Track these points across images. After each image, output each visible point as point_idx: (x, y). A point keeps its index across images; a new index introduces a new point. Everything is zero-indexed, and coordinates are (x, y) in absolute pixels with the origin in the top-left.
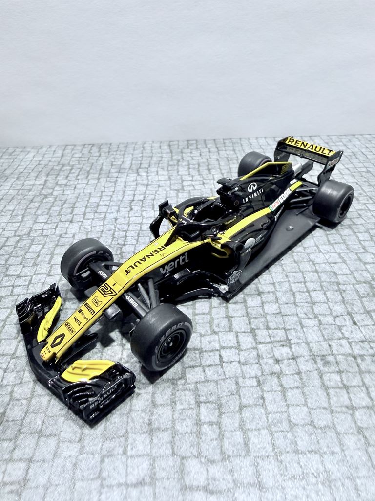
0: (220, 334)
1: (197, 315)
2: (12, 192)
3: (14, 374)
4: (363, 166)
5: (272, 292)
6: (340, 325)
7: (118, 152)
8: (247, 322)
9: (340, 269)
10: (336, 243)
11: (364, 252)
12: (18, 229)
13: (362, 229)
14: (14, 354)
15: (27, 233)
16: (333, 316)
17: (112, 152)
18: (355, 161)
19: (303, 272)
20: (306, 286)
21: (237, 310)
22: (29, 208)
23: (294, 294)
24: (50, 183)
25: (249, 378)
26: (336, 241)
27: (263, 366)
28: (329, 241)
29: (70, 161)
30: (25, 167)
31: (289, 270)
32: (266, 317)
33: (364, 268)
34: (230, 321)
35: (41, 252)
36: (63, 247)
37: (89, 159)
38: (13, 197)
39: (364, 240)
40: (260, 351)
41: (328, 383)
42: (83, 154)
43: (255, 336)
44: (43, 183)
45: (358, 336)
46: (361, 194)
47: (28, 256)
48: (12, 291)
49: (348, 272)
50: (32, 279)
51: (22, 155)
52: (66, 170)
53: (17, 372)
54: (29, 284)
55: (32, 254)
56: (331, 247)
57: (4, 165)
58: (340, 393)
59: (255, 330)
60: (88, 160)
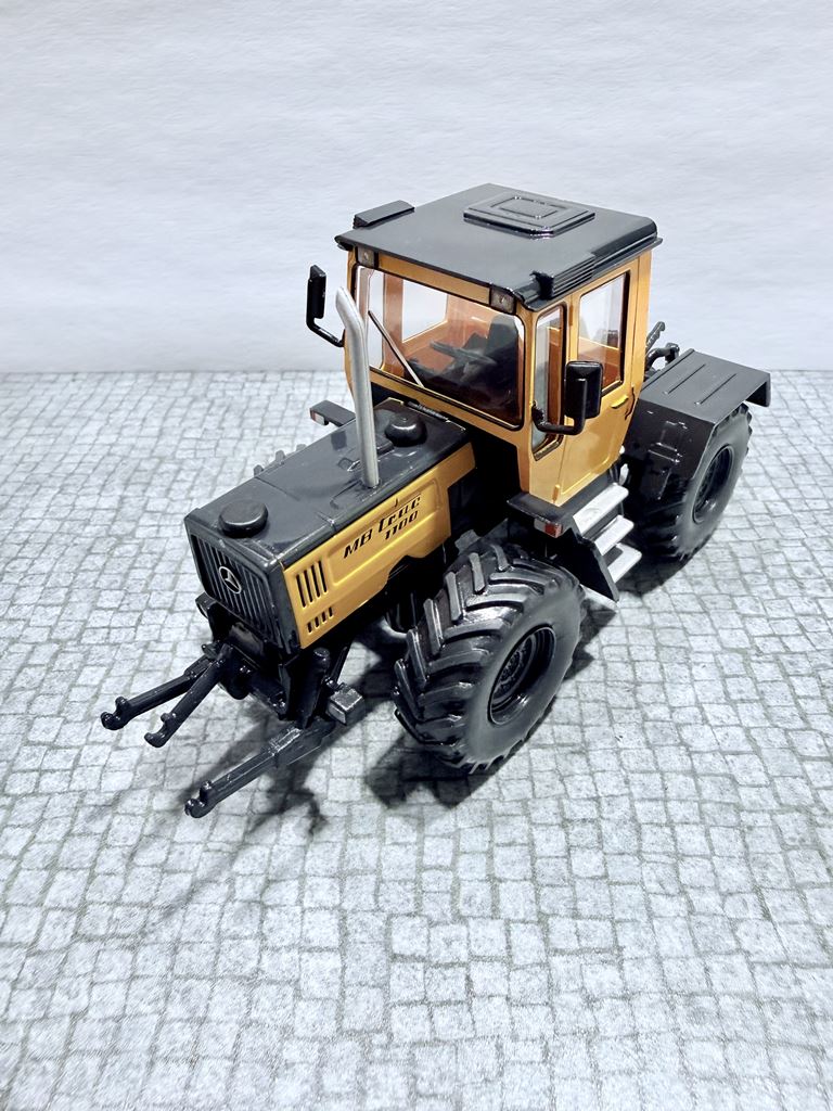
0: (472, 922)
1: (426, 870)
2: (50, 526)
3: (31, 996)
4: (821, 496)
5: (592, 821)
6: (733, 916)
7: (281, 431)
8: (533, 898)
9: (746, 770)
10: (742, 701)
11: (802, 730)
12: (57, 624)
13: (804, 666)
14: (35, 942)
15: (75, 635)
16: (721, 894)
17: (269, 429)
18: (803, 480)
19: (662, 773)
20: (666, 812)
21: (514, 863)
22: (82, 568)
23: (638, 830)
24: (131, 506)
25: (527, 1039)
26: (744, 698)
27: (559, 1010)
28: (727, 693)
29: (177, 447)
30: (78, 459)
31: (633, 767)
32: (573, 886)
33: (798, 771)
34: (494, 889)
35: (104, 686)
36: (150, 675)
37: (217, 445)
38: (51, 539)
39: (805, 697)
40: (553, 972)
41: (697, 1066)
42: (205, 430)
43: (546, 931)
44: (116, 506)
45: (771, 950)
46: (808, 571)
47: (76, 695)
48: (37, 785)
49: (763, 779)
50: (80, 755)
51: (74, 427)
52: (167, 472)
53: (40, 989)
54: (74, 769)
55: (85, 689)
56: (731, 709)
57: (34, 452)
58: (719, 1093)
59: (548, 916)
60: (215, 449)
